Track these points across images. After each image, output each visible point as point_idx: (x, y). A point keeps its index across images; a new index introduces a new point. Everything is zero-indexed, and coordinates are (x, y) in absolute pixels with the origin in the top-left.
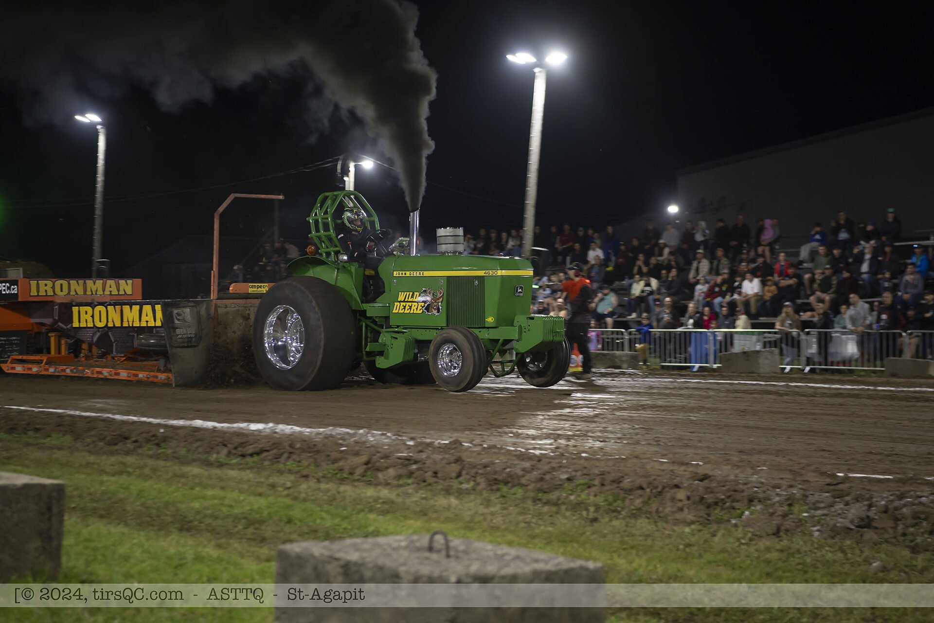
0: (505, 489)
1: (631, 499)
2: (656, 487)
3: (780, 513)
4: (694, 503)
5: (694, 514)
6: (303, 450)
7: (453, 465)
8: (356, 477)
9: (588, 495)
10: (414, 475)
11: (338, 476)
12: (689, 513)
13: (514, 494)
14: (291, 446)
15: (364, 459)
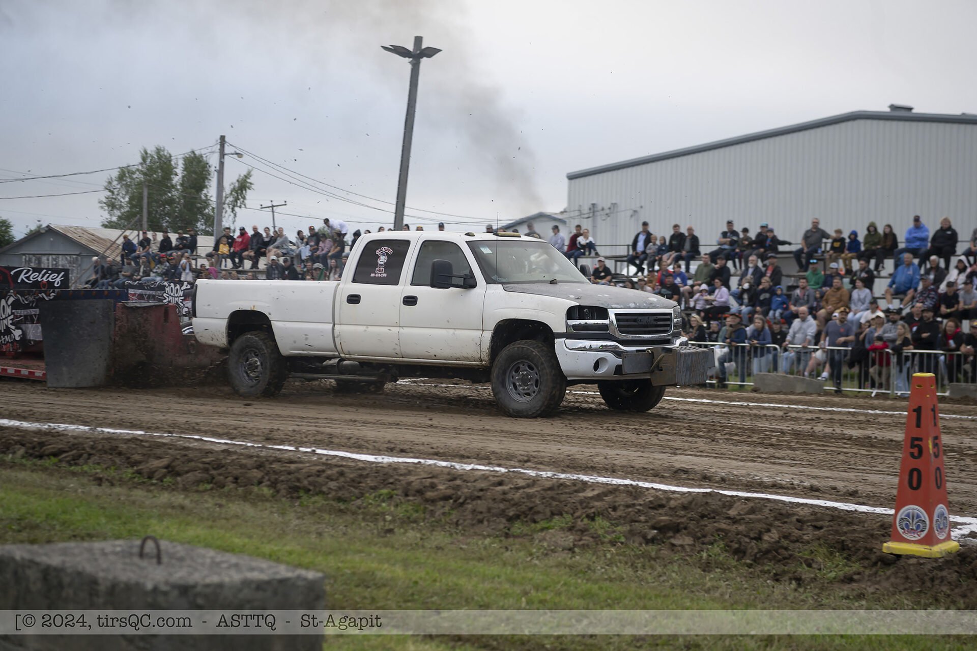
0: (305, 497)
1: (432, 510)
2: (459, 498)
3: (578, 527)
4: (494, 515)
5: (493, 527)
6: (106, 452)
7: (255, 470)
8: (154, 481)
9: (389, 505)
10: (214, 481)
11: (136, 480)
12: (488, 527)
13: (314, 503)
14: (92, 448)
15: (165, 462)
